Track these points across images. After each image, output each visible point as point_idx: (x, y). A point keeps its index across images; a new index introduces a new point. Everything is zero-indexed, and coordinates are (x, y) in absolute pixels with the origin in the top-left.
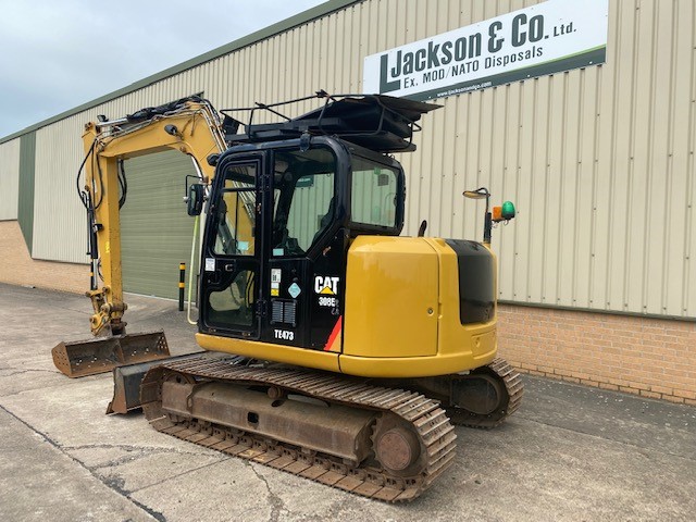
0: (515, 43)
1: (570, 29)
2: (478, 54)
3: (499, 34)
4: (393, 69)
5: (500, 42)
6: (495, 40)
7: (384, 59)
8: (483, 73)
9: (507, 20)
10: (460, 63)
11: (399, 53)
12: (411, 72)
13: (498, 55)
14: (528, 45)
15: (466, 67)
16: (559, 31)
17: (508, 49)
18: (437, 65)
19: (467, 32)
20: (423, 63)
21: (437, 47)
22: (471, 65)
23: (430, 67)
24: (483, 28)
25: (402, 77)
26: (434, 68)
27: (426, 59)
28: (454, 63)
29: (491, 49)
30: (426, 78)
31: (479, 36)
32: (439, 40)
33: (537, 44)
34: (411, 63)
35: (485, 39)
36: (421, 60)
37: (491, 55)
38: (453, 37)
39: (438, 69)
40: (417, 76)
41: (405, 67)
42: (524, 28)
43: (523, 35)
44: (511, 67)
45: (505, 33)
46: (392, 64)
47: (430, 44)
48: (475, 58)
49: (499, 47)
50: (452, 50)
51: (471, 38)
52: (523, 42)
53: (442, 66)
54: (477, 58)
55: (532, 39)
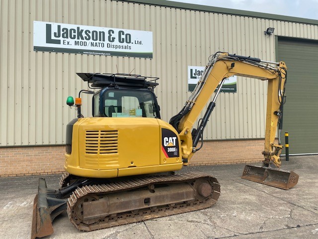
0: (120, 41)
1: (140, 43)
2: (104, 40)
3: (113, 35)
4: (55, 33)
5: (114, 39)
6: (111, 37)
7: (49, 27)
8: (106, 49)
9: (116, 31)
10: (95, 42)
11: (59, 27)
12: (67, 37)
13: (113, 43)
14: (125, 44)
15: (98, 44)
16: (137, 42)
17: (116, 42)
18: (82, 39)
19: (99, 29)
20: (75, 36)
21: (82, 31)
22: (100, 44)
23: (78, 39)
24: (106, 30)
25: (61, 38)
26: (80, 40)
27: (76, 34)
28: (91, 40)
30: (76, 43)
31: (104, 33)
32: (84, 28)
33: (129, 45)
34: (67, 33)
35: (107, 35)
36: (73, 34)
37: (110, 43)
38: (91, 29)
39: (83, 41)
40: (72, 41)
41: (63, 34)
42: (123, 37)
43: (123, 39)
44: (118, 50)
45: (115, 35)
46: (54, 29)
47: (78, 28)
48: (102, 42)
49: (113, 41)
50: (91, 35)
51: (100, 32)
52: (123, 42)
53: (85, 40)
54: (103, 42)
55: (127, 42)
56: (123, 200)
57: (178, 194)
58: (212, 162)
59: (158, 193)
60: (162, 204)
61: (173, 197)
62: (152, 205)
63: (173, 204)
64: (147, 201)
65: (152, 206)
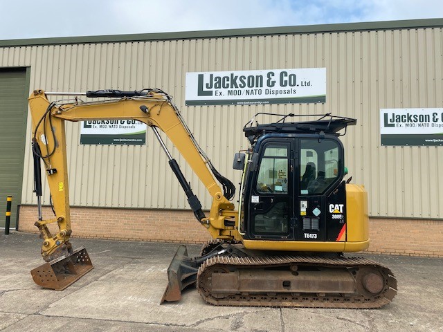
0: (281, 85)
1: (309, 84)
2: (261, 86)
3: (273, 79)
4: (207, 84)
5: (274, 82)
6: (271, 81)
7: (201, 78)
8: (264, 96)
9: (277, 72)
10: (250, 89)
11: (211, 76)
12: (220, 87)
13: (272, 89)
14: (288, 87)
15: (254, 92)
16: (304, 84)
17: (277, 87)
18: (237, 87)
19: (255, 73)
20: (228, 85)
21: (236, 77)
22: (257, 91)
23: (232, 87)
24: (264, 73)
25: (213, 89)
26: (234, 89)
27: (229, 82)
28: (246, 88)
29: (268, 85)
30: (230, 93)
31: (261, 77)
32: (238, 74)
33: (294, 88)
34: (219, 82)
35: (265, 79)
36: (226, 82)
37: (269, 88)
38: (247, 73)
39: (237, 89)
40: (225, 91)
41: (216, 84)
42: (286, 78)
43: (286, 81)
44: (279, 96)
45: (276, 78)
46: (206, 80)
47: (232, 75)
48: (259, 88)
49: (273, 85)
50: (246, 81)
51: (257, 77)
52: (285, 85)
53: (240, 88)
54: (261, 88)
55: (290, 85)
56: (256, 278)
57: (330, 282)
58: (422, 252)
59: (302, 277)
60: (306, 291)
61: (322, 285)
62: (293, 289)
63: (322, 293)
64: (287, 284)
65: (293, 291)
